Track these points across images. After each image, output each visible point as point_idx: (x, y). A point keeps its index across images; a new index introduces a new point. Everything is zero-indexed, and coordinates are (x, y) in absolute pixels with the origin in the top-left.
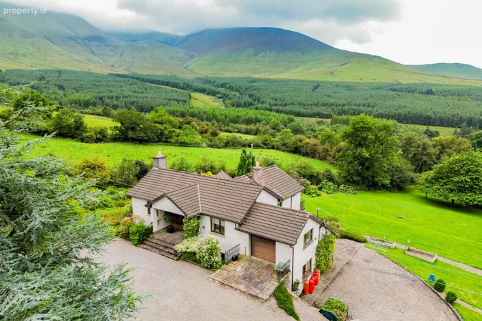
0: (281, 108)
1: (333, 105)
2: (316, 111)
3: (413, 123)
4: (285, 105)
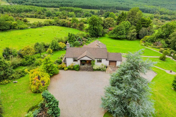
0: (37, 4)
1: (57, 2)
2: (52, 5)
3: (86, 9)
4: (38, 3)
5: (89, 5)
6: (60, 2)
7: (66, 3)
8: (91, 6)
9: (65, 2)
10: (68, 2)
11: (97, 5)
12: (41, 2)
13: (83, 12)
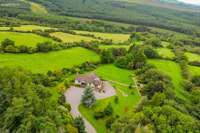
0: (72, 14)
1: (91, 13)
5: (122, 19)
6: (94, 13)
7: (99, 15)
8: (124, 20)
9: (99, 13)
10: (102, 14)
11: (130, 20)
12: (76, 12)
13: (113, 27)
